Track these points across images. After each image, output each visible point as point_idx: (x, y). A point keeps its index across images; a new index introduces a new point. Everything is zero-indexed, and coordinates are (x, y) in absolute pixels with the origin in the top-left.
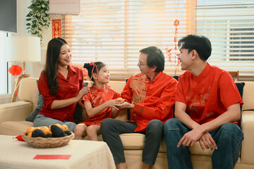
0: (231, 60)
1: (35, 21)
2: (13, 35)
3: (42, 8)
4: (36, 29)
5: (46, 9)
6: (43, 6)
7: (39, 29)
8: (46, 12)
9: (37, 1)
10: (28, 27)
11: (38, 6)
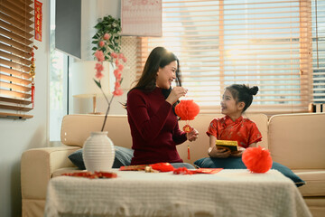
2: (75, 61)
3: (113, 28)
4: (106, 54)
5: (118, 30)
6: (115, 25)
7: (109, 54)
8: (119, 33)
9: (105, 18)
10: (94, 51)
11: (108, 26)
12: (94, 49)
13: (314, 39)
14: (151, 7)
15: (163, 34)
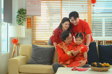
0: (105, 36)
1: (21, 18)
2: (10, 25)
3: (23, 13)
4: (21, 22)
5: (25, 13)
6: (24, 12)
7: (22, 22)
8: (26, 15)
9: (21, 9)
10: (17, 21)
11: (22, 12)
12: (17, 20)
13: (92, 13)
14: (37, 5)
15: (41, 15)
